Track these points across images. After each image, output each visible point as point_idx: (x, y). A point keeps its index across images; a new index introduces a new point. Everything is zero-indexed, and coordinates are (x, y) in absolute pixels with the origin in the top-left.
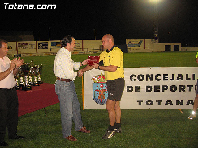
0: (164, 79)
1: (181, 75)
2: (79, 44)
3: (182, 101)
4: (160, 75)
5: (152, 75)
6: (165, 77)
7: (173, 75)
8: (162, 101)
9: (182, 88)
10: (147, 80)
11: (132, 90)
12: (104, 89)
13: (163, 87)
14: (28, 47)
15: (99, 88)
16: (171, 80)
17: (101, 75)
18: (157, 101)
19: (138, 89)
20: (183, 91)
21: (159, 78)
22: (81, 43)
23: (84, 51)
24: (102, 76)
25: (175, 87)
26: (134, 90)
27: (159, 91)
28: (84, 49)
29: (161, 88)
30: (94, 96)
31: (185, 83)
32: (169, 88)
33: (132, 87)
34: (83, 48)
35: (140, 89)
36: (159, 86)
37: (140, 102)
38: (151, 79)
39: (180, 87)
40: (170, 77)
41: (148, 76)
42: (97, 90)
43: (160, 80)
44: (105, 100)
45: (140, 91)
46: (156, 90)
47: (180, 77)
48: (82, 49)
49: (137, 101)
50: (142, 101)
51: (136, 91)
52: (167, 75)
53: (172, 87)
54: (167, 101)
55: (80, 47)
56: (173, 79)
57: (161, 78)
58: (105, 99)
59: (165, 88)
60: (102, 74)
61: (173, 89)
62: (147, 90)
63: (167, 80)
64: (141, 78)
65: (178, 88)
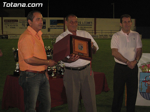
2: (90, 24)
14: (17, 26)
22: (93, 22)
23: (97, 34)
28: (97, 32)
34: (95, 30)
48: (94, 32)
55: (91, 27)
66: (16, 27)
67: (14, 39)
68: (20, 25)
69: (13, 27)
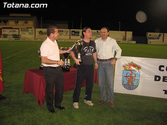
11: (159, 80)
15: (129, 75)
24: (132, 64)
30: (123, 82)
33: (159, 77)
42: (127, 77)
44: (133, 86)
49: (164, 90)
51: (164, 81)
58: (133, 85)
66: (62, 35)
67: (60, 42)
68: (64, 33)
69: (60, 34)
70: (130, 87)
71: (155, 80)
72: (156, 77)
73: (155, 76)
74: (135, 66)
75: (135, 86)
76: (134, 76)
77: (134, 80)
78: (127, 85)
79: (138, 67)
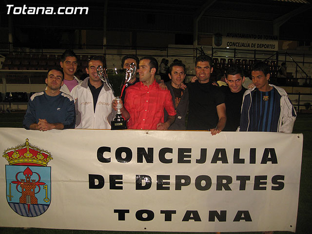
0: (181, 160)
1: (223, 151)
3: (224, 213)
4: (170, 150)
5: (151, 150)
6: (184, 155)
7: (204, 152)
8: (174, 212)
9: (224, 181)
10: (140, 160)
11: (101, 185)
12: (35, 181)
13: (178, 178)
15: (22, 177)
16: (198, 161)
17: (25, 145)
18: (162, 212)
19: (115, 182)
20: (228, 188)
21: (168, 156)
24: (28, 147)
25: (208, 179)
26: (107, 184)
27: (168, 188)
29: (173, 181)
30: (9, 197)
31: (231, 169)
32: (193, 181)
33: (101, 179)
35: (121, 183)
36: (168, 177)
37: (122, 214)
38: (150, 160)
39: (220, 178)
40: (196, 155)
41: (141, 151)
42: (17, 182)
43: (170, 161)
44: (36, 206)
45: (121, 188)
46: (160, 187)
47: (220, 156)
49: (116, 211)
50: (128, 211)
51: (113, 186)
52: (189, 150)
53: (199, 179)
54: (188, 213)
56: (202, 160)
57: (174, 156)
58: (38, 205)
59: (182, 181)
60: (27, 144)
61: (203, 183)
62: (139, 186)
63: (189, 162)
64: (124, 155)
65: (214, 181)
70: (29, 209)
71: (92, 186)
72: (92, 177)
73: (89, 175)
74: (35, 152)
75: (41, 207)
76: (37, 180)
77: (37, 189)
78: (21, 206)
79: (43, 154)
